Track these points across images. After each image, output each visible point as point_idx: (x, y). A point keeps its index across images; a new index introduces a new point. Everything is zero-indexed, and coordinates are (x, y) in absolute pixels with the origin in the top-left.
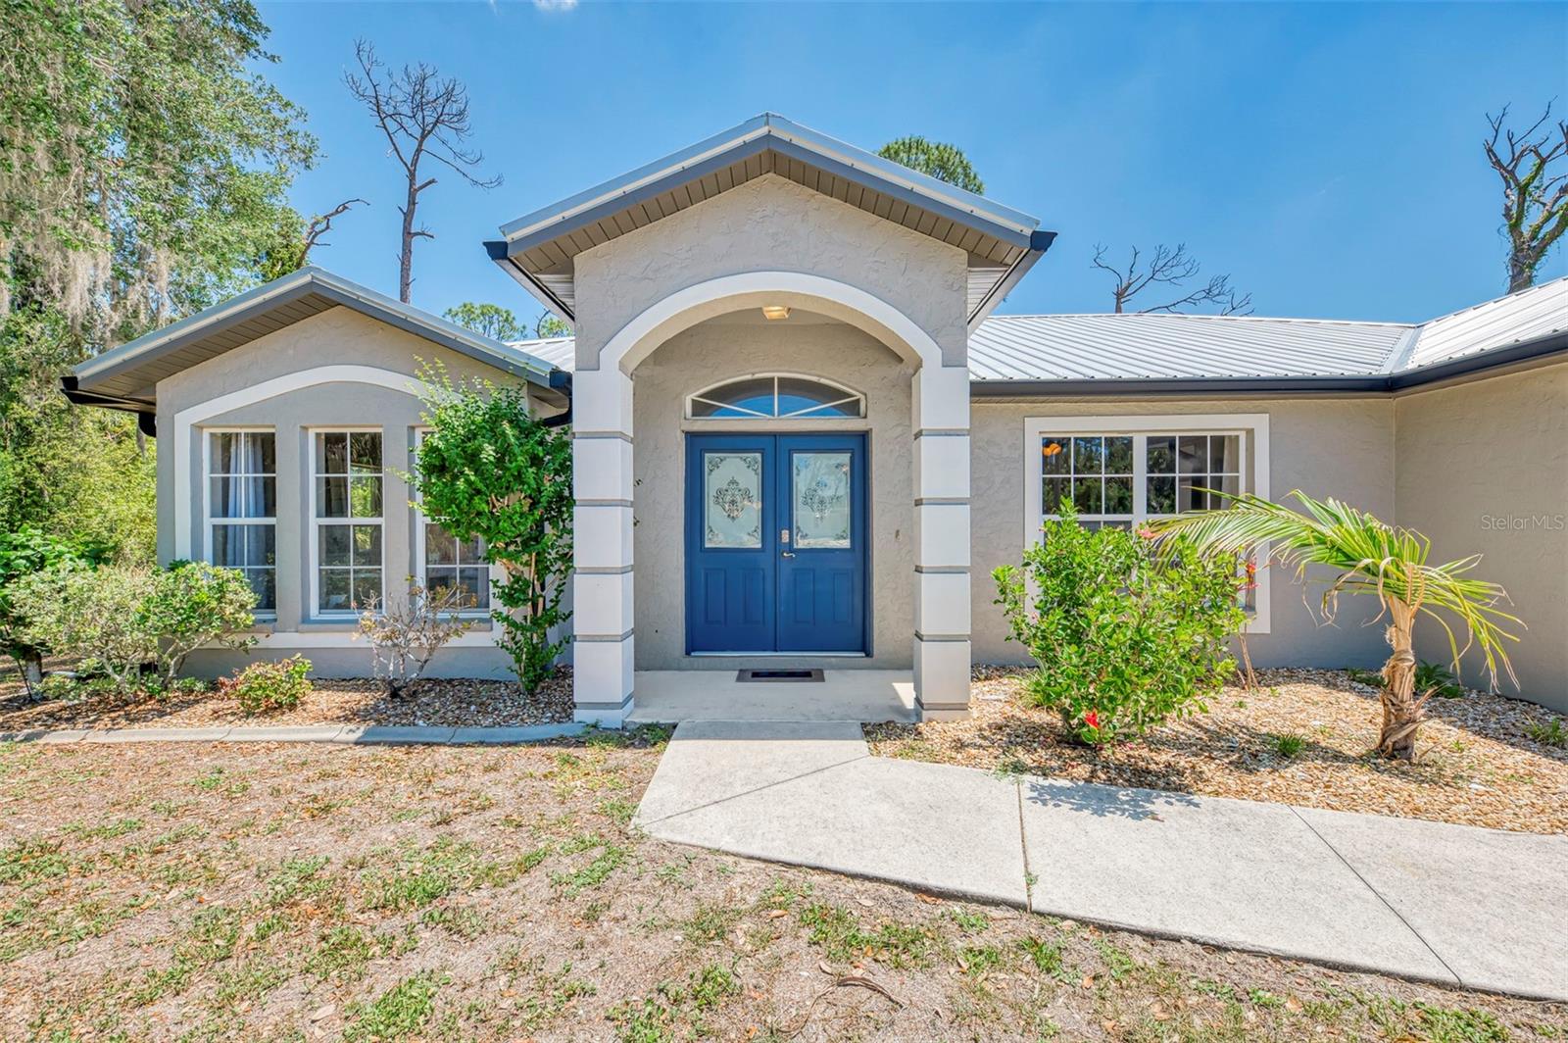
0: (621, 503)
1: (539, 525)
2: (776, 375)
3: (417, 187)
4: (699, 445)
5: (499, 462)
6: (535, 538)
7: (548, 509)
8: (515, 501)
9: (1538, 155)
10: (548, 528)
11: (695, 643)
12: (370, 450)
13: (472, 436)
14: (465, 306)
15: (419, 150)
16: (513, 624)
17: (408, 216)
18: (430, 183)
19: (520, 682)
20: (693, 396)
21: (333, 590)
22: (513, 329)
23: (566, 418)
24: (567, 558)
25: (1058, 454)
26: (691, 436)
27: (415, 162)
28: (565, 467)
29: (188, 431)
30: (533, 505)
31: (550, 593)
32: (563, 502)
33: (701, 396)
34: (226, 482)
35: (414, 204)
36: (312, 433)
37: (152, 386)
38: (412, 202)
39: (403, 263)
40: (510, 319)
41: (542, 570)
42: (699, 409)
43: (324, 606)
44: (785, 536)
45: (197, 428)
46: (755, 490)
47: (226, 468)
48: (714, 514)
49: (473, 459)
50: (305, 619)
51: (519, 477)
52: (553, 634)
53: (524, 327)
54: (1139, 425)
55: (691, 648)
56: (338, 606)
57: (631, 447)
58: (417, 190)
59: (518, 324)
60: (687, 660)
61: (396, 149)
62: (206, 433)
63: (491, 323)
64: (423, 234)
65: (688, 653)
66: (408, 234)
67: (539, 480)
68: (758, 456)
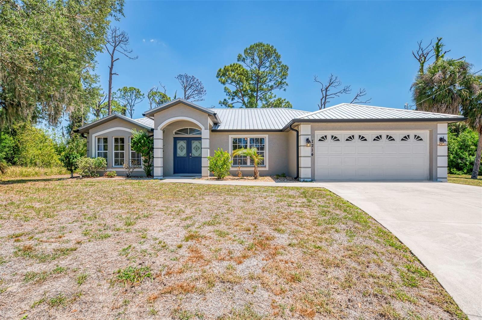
0: (161, 148)
1: (149, 151)
2: (189, 128)
3: (114, 60)
4: (176, 139)
5: (144, 143)
6: (148, 153)
7: (150, 149)
8: (146, 148)
9: (424, 57)
10: (150, 152)
11: (175, 172)
12: (122, 140)
13: (140, 139)
14: (124, 88)
15: (114, 50)
16: (145, 166)
17: (111, 69)
18: (117, 59)
19: (146, 175)
20: (175, 131)
21: (116, 162)
22: (140, 95)
23: (153, 136)
24: (153, 157)
25: (235, 141)
26: (175, 138)
27: (113, 54)
28: (153, 143)
29: (94, 137)
30: (148, 149)
31: (151, 162)
32: (153, 148)
33: (177, 131)
34: (99, 145)
35: (113, 65)
36: (113, 138)
37: (89, 130)
38: (112, 65)
39: (109, 82)
40: (139, 91)
41: (149, 159)
42: (176, 133)
43: (115, 165)
44: (190, 154)
45: (96, 137)
46: (185, 147)
47: (99, 143)
48: (179, 151)
49: (140, 142)
50: (112, 166)
51: (146, 145)
52: (151, 168)
53: (144, 94)
54: (249, 136)
55: (174, 173)
56: (117, 165)
57: (162, 140)
58: (113, 61)
59: (141, 93)
60: (173, 175)
61: (108, 50)
62: (97, 137)
63: (133, 93)
64: (115, 74)
65: (174, 174)
66: (111, 74)
67: (149, 145)
68: (186, 141)
